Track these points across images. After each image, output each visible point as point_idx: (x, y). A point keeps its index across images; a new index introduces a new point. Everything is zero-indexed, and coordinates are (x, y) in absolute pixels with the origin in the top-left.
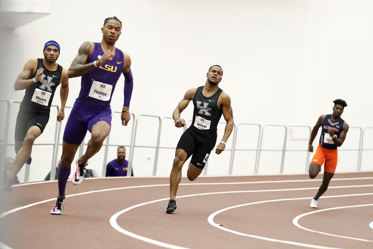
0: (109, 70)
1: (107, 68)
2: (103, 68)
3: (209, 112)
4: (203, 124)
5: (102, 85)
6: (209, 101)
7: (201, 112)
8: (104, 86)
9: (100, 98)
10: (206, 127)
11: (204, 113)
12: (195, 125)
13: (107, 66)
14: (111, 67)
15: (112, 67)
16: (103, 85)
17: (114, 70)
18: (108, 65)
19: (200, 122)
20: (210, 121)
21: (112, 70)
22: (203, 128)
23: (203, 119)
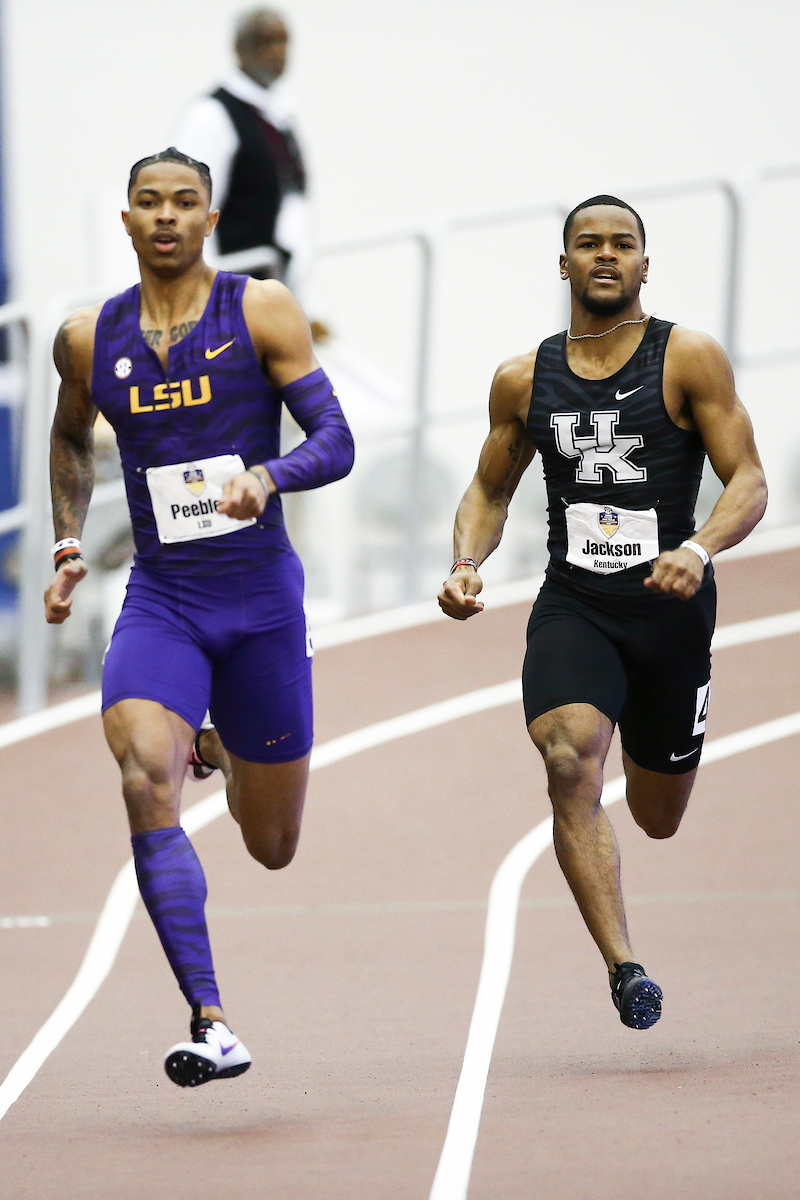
0: (176, 404)
1: (166, 396)
2: (149, 409)
3: (635, 457)
4: (619, 539)
5: (186, 474)
6: (619, 397)
7: (588, 474)
8: (199, 471)
9: (208, 529)
10: (634, 549)
11: (607, 473)
12: (575, 556)
13: (165, 391)
14: (179, 389)
15: (186, 385)
16: (190, 470)
17: (196, 394)
18: (164, 386)
19: (601, 535)
20: (652, 513)
21: (189, 402)
22: (623, 559)
23: (609, 516)
